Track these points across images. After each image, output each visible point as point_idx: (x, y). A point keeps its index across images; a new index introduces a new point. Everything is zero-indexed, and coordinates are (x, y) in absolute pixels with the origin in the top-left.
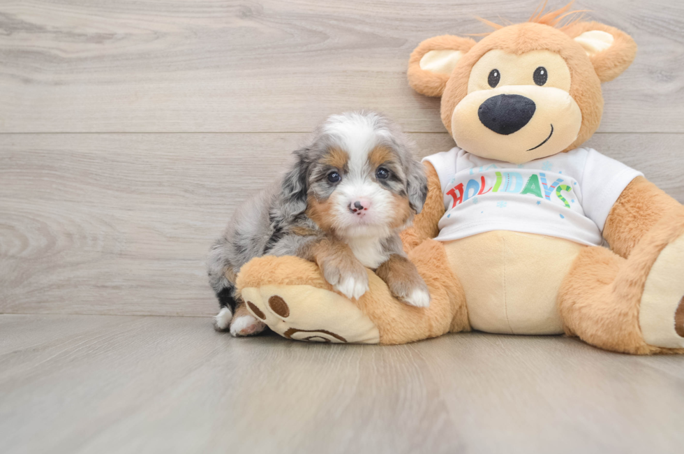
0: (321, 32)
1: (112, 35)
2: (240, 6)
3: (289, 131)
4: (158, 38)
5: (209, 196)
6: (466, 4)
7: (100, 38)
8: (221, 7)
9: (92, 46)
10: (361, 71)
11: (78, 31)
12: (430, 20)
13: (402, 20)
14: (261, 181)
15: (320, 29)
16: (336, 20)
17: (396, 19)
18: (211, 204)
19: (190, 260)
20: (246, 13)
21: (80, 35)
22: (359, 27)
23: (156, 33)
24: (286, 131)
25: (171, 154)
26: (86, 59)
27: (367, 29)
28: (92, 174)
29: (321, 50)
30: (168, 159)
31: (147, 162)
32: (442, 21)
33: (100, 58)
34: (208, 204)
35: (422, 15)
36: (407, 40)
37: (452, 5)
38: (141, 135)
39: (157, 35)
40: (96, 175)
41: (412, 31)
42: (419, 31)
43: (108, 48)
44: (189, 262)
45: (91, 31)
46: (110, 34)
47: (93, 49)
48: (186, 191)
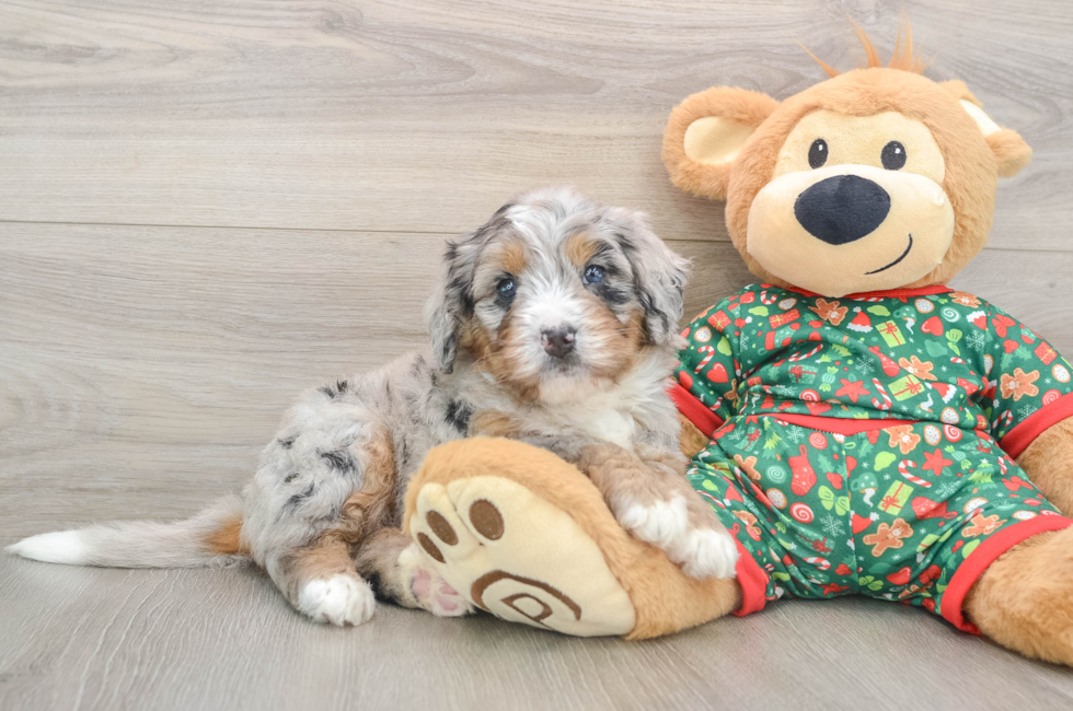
0: (461, 63)
1: (93, 49)
2: (323, 9)
3: (405, 229)
4: (175, 59)
5: (267, 337)
6: (700, 28)
7: (70, 55)
8: (289, 9)
9: (56, 68)
10: (527, 132)
11: (28, 39)
12: (642, 50)
13: (596, 48)
14: (356, 313)
15: (461, 57)
16: (486, 42)
17: (587, 47)
18: (270, 351)
19: (234, 445)
20: (333, 23)
21: (33, 47)
22: (525, 58)
23: (172, 49)
24: (400, 229)
25: (199, 264)
26: (44, 90)
27: (539, 61)
28: (59, 295)
29: (460, 94)
30: (195, 272)
31: (158, 276)
32: (661, 53)
33: (71, 90)
34: (265, 351)
35: (629, 42)
36: (604, 83)
37: (680, 28)
38: (145, 228)
39: (175, 55)
40: (66, 297)
41: (613, 67)
42: (624, 68)
43: (85, 73)
44: (231, 448)
45: (53, 41)
46: (88, 49)
47: (61, 73)
48: (226, 328)
